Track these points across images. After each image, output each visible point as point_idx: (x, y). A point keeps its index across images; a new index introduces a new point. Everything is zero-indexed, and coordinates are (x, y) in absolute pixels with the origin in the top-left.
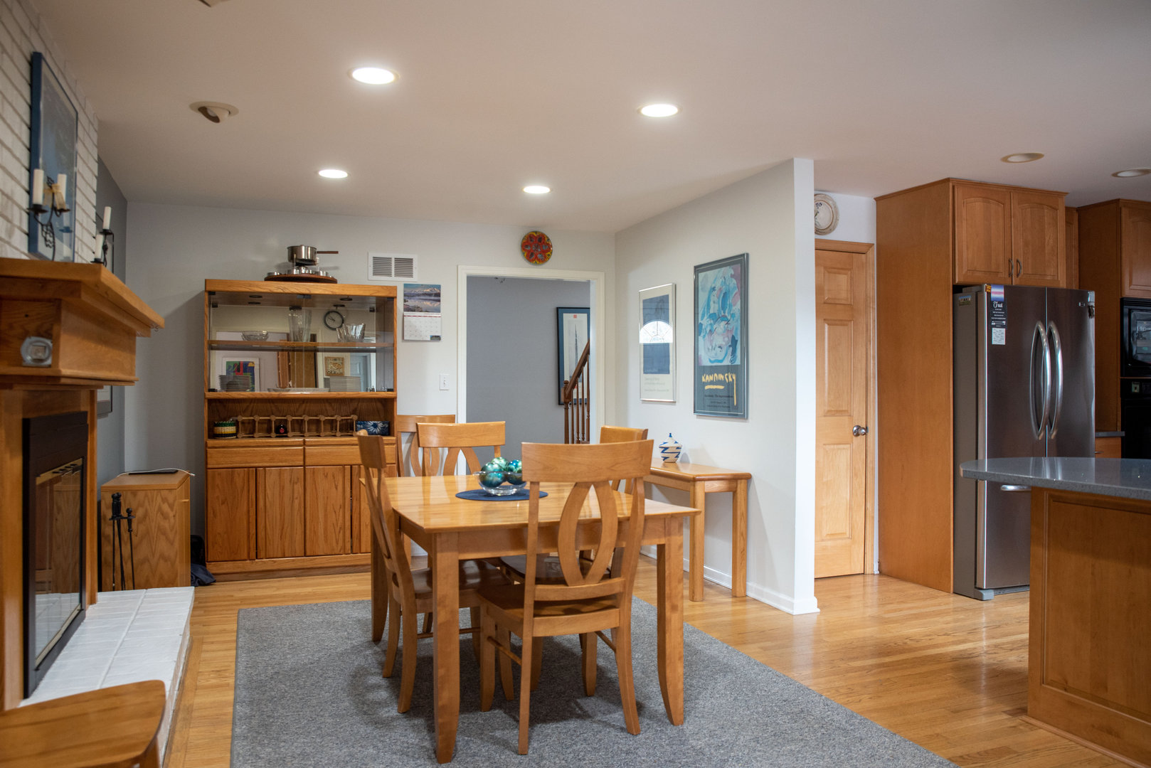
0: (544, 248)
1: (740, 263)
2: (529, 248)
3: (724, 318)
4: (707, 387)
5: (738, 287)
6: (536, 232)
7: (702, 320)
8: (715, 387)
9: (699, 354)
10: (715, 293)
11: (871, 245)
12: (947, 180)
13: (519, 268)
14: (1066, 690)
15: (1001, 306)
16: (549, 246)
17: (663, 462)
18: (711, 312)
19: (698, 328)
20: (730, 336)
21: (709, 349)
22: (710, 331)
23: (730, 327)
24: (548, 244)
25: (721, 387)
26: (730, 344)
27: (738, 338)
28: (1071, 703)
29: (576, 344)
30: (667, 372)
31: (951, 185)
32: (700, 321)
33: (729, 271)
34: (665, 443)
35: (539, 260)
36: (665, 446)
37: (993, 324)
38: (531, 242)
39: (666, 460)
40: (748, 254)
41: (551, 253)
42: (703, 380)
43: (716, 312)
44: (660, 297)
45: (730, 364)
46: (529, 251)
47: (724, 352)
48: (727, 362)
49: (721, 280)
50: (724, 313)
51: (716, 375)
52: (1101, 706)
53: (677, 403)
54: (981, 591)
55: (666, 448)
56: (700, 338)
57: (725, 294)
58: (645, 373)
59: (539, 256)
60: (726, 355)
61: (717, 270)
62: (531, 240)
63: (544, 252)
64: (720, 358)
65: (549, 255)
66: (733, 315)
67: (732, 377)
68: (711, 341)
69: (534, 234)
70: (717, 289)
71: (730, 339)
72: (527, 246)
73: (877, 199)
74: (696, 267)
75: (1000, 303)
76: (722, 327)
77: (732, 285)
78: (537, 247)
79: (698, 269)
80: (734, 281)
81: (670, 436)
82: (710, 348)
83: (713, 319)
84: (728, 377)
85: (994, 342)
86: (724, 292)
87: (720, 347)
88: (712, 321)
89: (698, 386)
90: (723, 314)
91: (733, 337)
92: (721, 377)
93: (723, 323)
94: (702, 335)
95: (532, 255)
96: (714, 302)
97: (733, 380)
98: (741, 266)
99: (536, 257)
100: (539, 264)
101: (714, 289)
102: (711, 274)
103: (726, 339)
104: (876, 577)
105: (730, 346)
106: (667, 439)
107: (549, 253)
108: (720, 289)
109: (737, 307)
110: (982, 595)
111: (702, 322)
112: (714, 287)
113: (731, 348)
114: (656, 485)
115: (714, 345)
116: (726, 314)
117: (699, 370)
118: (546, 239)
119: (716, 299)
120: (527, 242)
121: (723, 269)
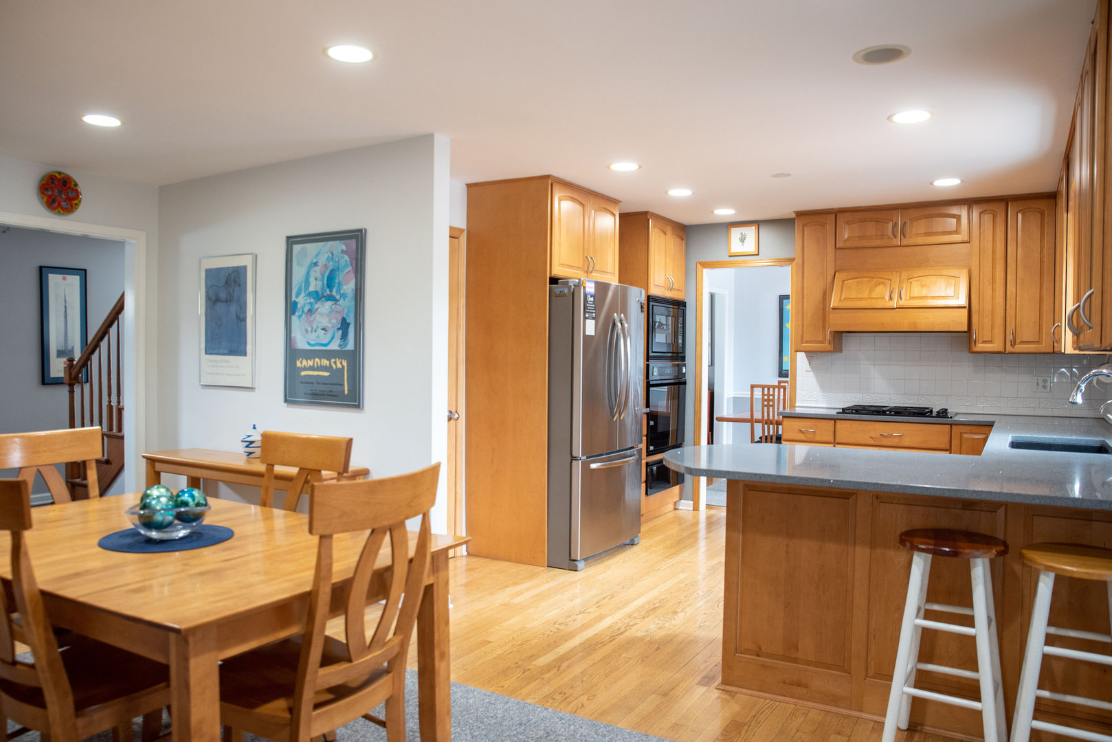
0: (70, 195)
1: (356, 239)
2: (50, 193)
3: (330, 298)
4: (303, 373)
5: (351, 264)
6: (60, 173)
7: (297, 296)
8: (315, 373)
9: (293, 335)
10: (316, 268)
11: (462, 231)
12: (548, 177)
13: (37, 217)
14: (758, 656)
15: (592, 299)
16: (77, 194)
17: (246, 457)
18: (312, 289)
19: (291, 308)
20: (340, 318)
21: (307, 331)
22: (309, 310)
23: (339, 308)
24: (77, 190)
25: (326, 374)
26: (339, 326)
27: (351, 320)
28: (764, 667)
29: (66, 312)
30: (244, 353)
31: (550, 182)
32: (294, 298)
33: (340, 246)
34: (249, 436)
35: (62, 209)
36: (249, 439)
37: (587, 316)
38: (53, 185)
39: (251, 456)
40: (365, 230)
41: (80, 202)
42: (298, 364)
43: (319, 289)
44: (233, 268)
45: (339, 348)
46: (50, 196)
47: (329, 335)
48: (334, 346)
49: (326, 255)
50: (331, 291)
51: (317, 360)
52: (791, 664)
53: (256, 390)
54: (575, 562)
55: (252, 442)
56: (294, 318)
57: (332, 271)
58: (206, 353)
59: (63, 204)
60: (333, 338)
61: (320, 244)
62: (53, 183)
63: (69, 199)
64: (325, 342)
65: (76, 204)
66: (344, 296)
67: (341, 363)
68: (311, 323)
69: (57, 175)
70: (320, 264)
71: (340, 321)
72: (47, 189)
73: (469, 186)
74: (288, 238)
75: (591, 296)
76: (327, 307)
77: (342, 262)
78: (60, 192)
79: (292, 241)
80: (346, 257)
81: (254, 428)
82: (310, 329)
83: (314, 298)
84: (335, 363)
85: (587, 333)
86: (330, 268)
87: (324, 329)
88: (312, 300)
89: (291, 372)
90: (329, 293)
91: (344, 320)
92: (325, 362)
93: (329, 303)
94: (297, 314)
95: (54, 201)
96: (316, 279)
97: (343, 366)
98: (357, 243)
99: (59, 205)
100: (63, 214)
101: (316, 264)
102: (312, 248)
103: (334, 321)
104: (464, 559)
105: (338, 329)
106: (251, 432)
107: (76, 202)
108: (325, 265)
109: (349, 287)
110: (577, 566)
111: (297, 300)
112: (317, 262)
113: (340, 332)
114: (224, 482)
115: (315, 327)
116: (334, 293)
117: (292, 354)
118: (73, 183)
119: (318, 275)
120: (47, 184)
121: (330, 243)
